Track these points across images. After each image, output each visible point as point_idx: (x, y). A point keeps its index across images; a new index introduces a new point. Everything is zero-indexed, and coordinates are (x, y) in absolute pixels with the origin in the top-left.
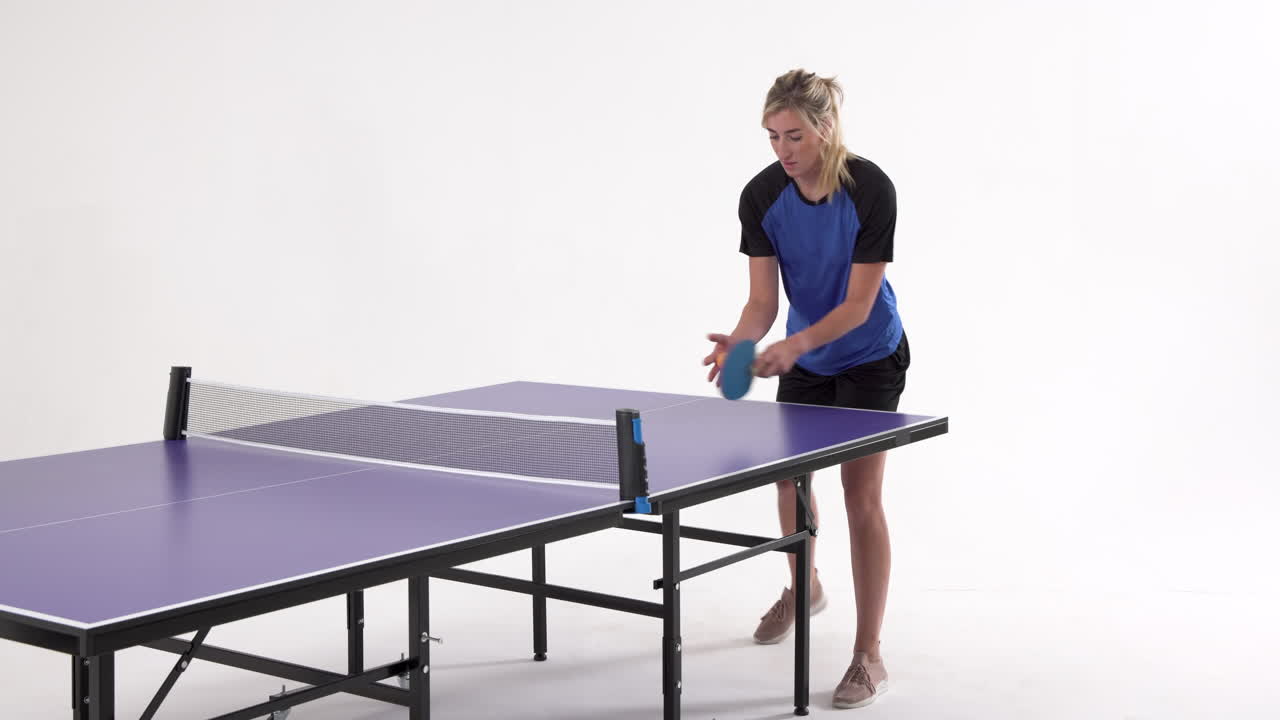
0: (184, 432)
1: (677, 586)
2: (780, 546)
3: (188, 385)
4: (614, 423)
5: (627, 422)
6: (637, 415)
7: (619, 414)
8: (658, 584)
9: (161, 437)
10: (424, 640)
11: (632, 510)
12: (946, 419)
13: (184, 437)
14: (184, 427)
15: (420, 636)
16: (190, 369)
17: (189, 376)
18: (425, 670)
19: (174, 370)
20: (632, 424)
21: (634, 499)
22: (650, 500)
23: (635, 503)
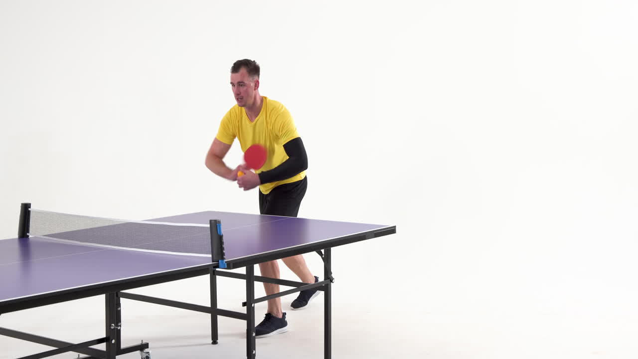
0: (28, 234)
1: (253, 305)
3: (29, 212)
4: (209, 226)
5: (215, 225)
6: (219, 222)
7: (211, 222)
8: (244, 304)
9: (17, 237)
10: (112, 328)
11: (218, 267)
12: (395, 227)
13: (28, 237)
14: (28, 231)
15: (110, 326)
16: (30, 204)
17: (30, 207)
18: (113, 342)
19: (22, 204)
20: (217, 226)
21: (218, 262)
22: (226, 262)
23: (219, 263)
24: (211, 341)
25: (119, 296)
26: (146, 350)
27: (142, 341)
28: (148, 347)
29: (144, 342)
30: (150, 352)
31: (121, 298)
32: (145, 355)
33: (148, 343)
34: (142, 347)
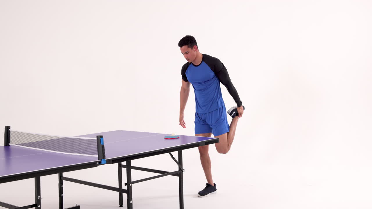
0: (9, 144)
1: (130, 185)
2: (172, 174)
3: (10, 131)
4: (96, 139)
6: (102, 137)
8: (126, 184)
9: (4, 145)
10: (39, 198)
11: (100, 163)
13: (10, 145)
14: (10, 142)
15: (37, 197)
16: (10, 127)
17: (10, 129)
18: (39, 206)
19: (6, 127)
20: (100, 139)
22: (106, 160)
23: (101, 161)
24: (119, 205)
25: (62, 179)
27: (76, 204)
29: (77, 205)
31: (63, 180)
33: (80, 206)
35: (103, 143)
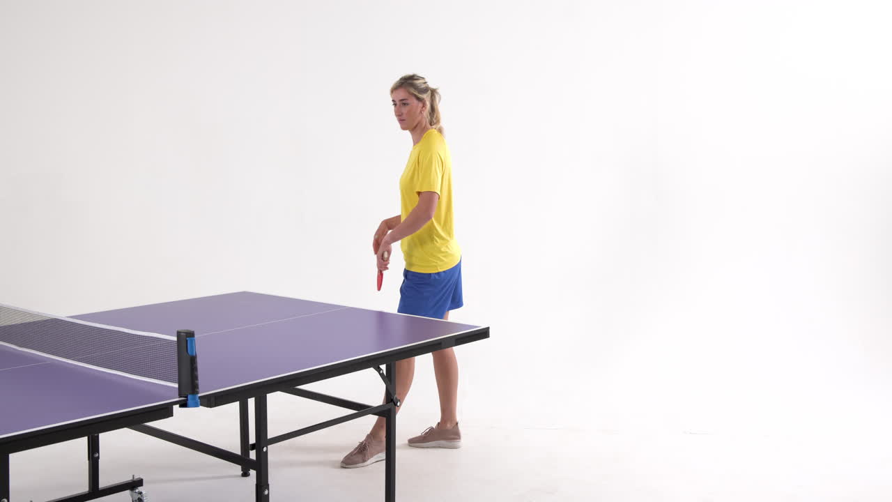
1: (265, 449)
4: (175, 339)
6: (193, 334)
7: (179, 334)
8: (253, 447)
11: (185, 405)
20: (187, 341)
21: (187, 397)
22: (199, 397)
23: (187, 400)
24: (240, 473)
26: (140, 489)
27: (133, 476)
28: (142, 485)
29: (136, 477)
30: (144, 493)
32: (137, 497)
33: (142, 479)
34: (134, 485)
35: (192, 352)
